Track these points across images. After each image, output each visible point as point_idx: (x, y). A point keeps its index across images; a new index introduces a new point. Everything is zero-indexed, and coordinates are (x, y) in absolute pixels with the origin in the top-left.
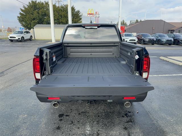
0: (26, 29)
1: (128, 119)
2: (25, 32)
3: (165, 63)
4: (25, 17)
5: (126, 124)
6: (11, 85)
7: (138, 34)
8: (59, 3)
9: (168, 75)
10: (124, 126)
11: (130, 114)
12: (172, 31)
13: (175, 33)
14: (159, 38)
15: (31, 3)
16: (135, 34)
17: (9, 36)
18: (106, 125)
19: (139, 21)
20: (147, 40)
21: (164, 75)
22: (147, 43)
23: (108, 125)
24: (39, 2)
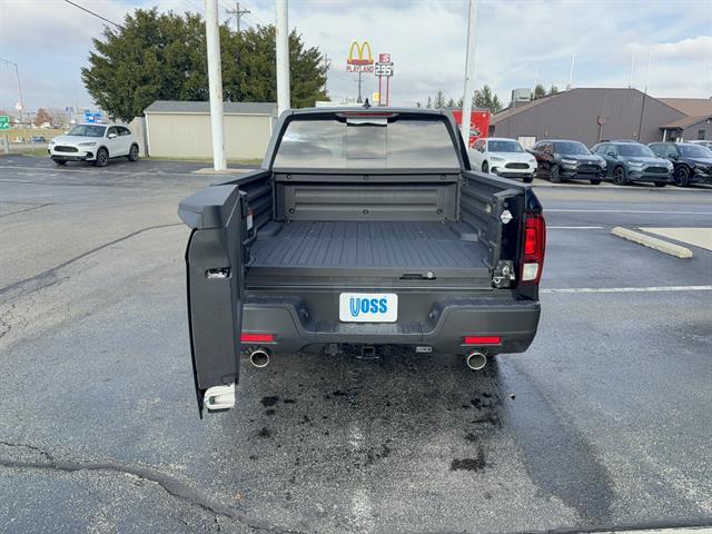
0: (114, 119)
1: (482, 413)
2: (111, 130)
3: (627, 249)
4: (113, 74)
5: (475, 426)
6: (88, 314)
7: (541, 143)
8: (238, 20)
9: (632, 289)
10: (466, 431)
11: (487, 401)
12: (674, 133)
13: (679, 142)
14: (620, 158)
15: (135, 18)
16: (529, 142)
17: (53, 143)
18: (409, 427)
19: (548, 90)
20: (573, 165)
21: (617, 289)
22: (573, 177)
23: (416, 429)
24: (166, 14)
